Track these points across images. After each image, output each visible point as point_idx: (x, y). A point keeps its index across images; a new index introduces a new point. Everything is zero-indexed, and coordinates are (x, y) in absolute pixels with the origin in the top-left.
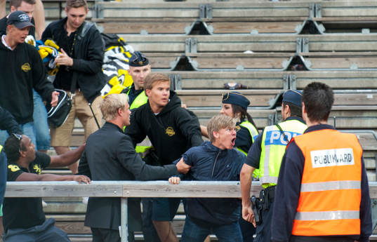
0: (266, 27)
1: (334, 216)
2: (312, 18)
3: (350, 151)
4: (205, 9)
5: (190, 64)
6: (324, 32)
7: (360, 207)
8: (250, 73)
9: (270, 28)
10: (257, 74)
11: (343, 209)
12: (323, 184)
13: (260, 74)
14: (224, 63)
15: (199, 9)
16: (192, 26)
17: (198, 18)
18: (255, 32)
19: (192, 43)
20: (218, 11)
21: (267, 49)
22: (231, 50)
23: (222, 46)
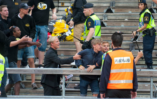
0: (134, 10)
1: (122, 82)
2: (152, 7)
3: (129, 58)
4: (112, 3)
5: (104, 24)
6: (156, 12)
7: (133, 79)
8: (125, 28)
9: (136, 10)
10: (128, 28)
11: (126, 79)
12: (119, 70)
13: (129, 28)
14: (116, 24)
15: (110, 3)
16: (107, 10)
17: (110, 6)
18: (130, 12)
19: (106, 16)
20: (117, 4)
21: (134, 19)
22: (120, 19)
23: (117, 18)
